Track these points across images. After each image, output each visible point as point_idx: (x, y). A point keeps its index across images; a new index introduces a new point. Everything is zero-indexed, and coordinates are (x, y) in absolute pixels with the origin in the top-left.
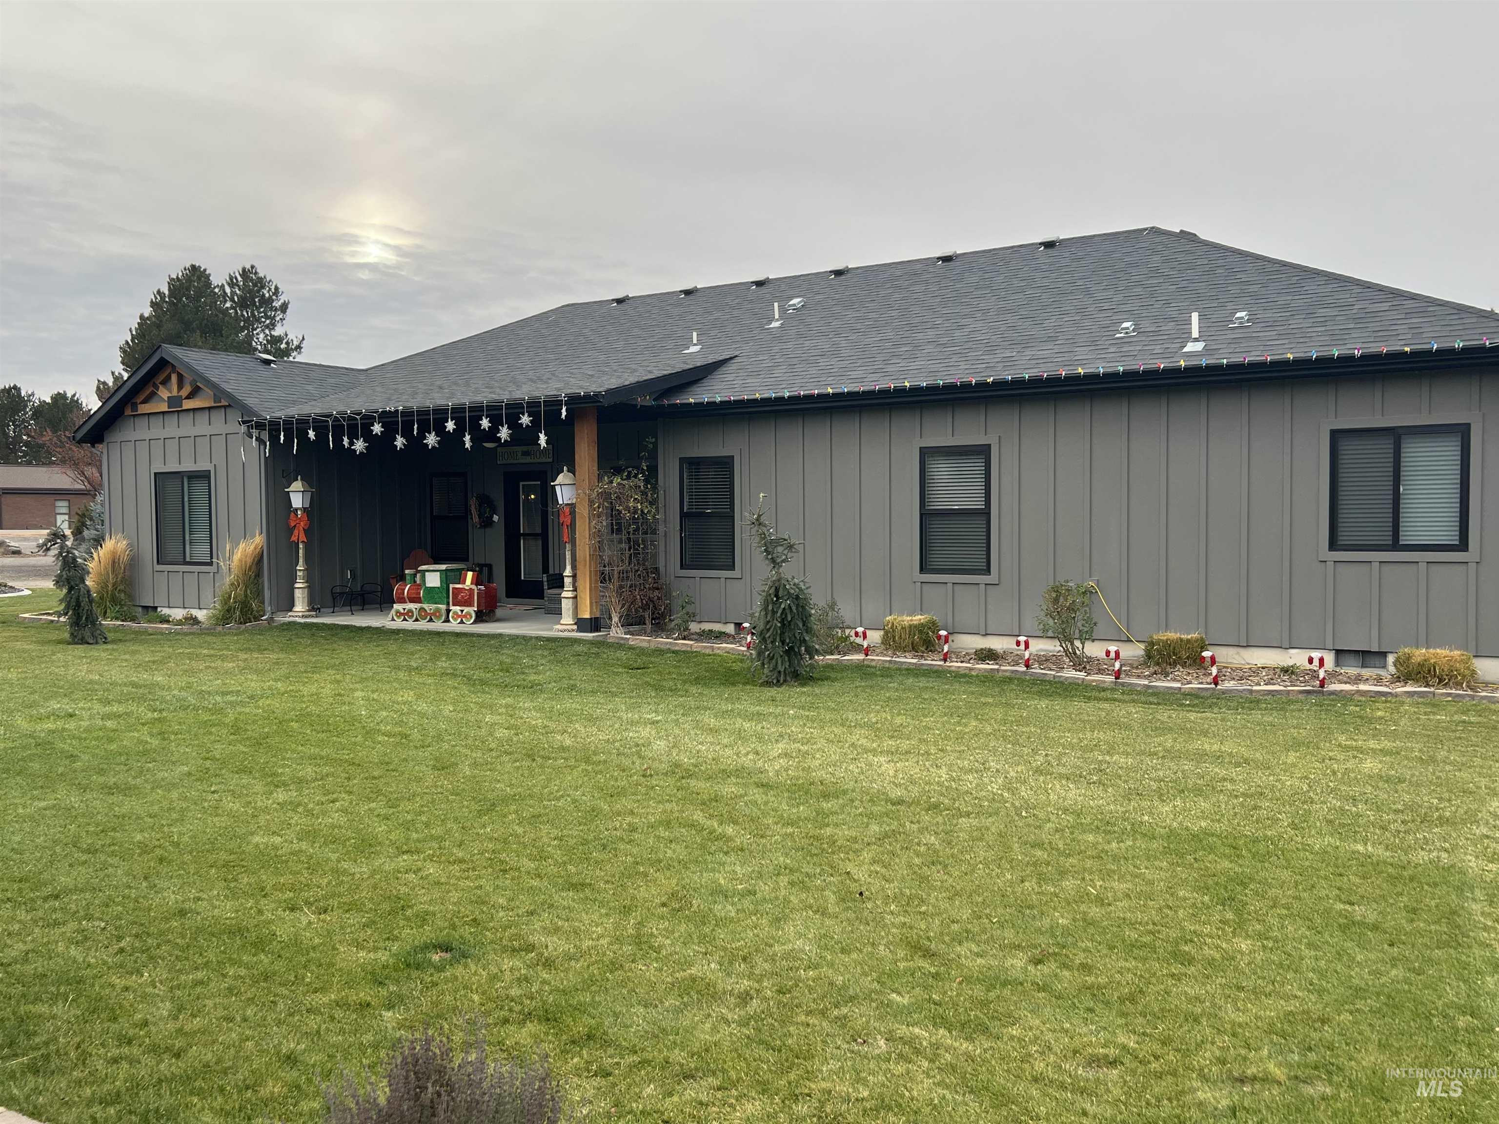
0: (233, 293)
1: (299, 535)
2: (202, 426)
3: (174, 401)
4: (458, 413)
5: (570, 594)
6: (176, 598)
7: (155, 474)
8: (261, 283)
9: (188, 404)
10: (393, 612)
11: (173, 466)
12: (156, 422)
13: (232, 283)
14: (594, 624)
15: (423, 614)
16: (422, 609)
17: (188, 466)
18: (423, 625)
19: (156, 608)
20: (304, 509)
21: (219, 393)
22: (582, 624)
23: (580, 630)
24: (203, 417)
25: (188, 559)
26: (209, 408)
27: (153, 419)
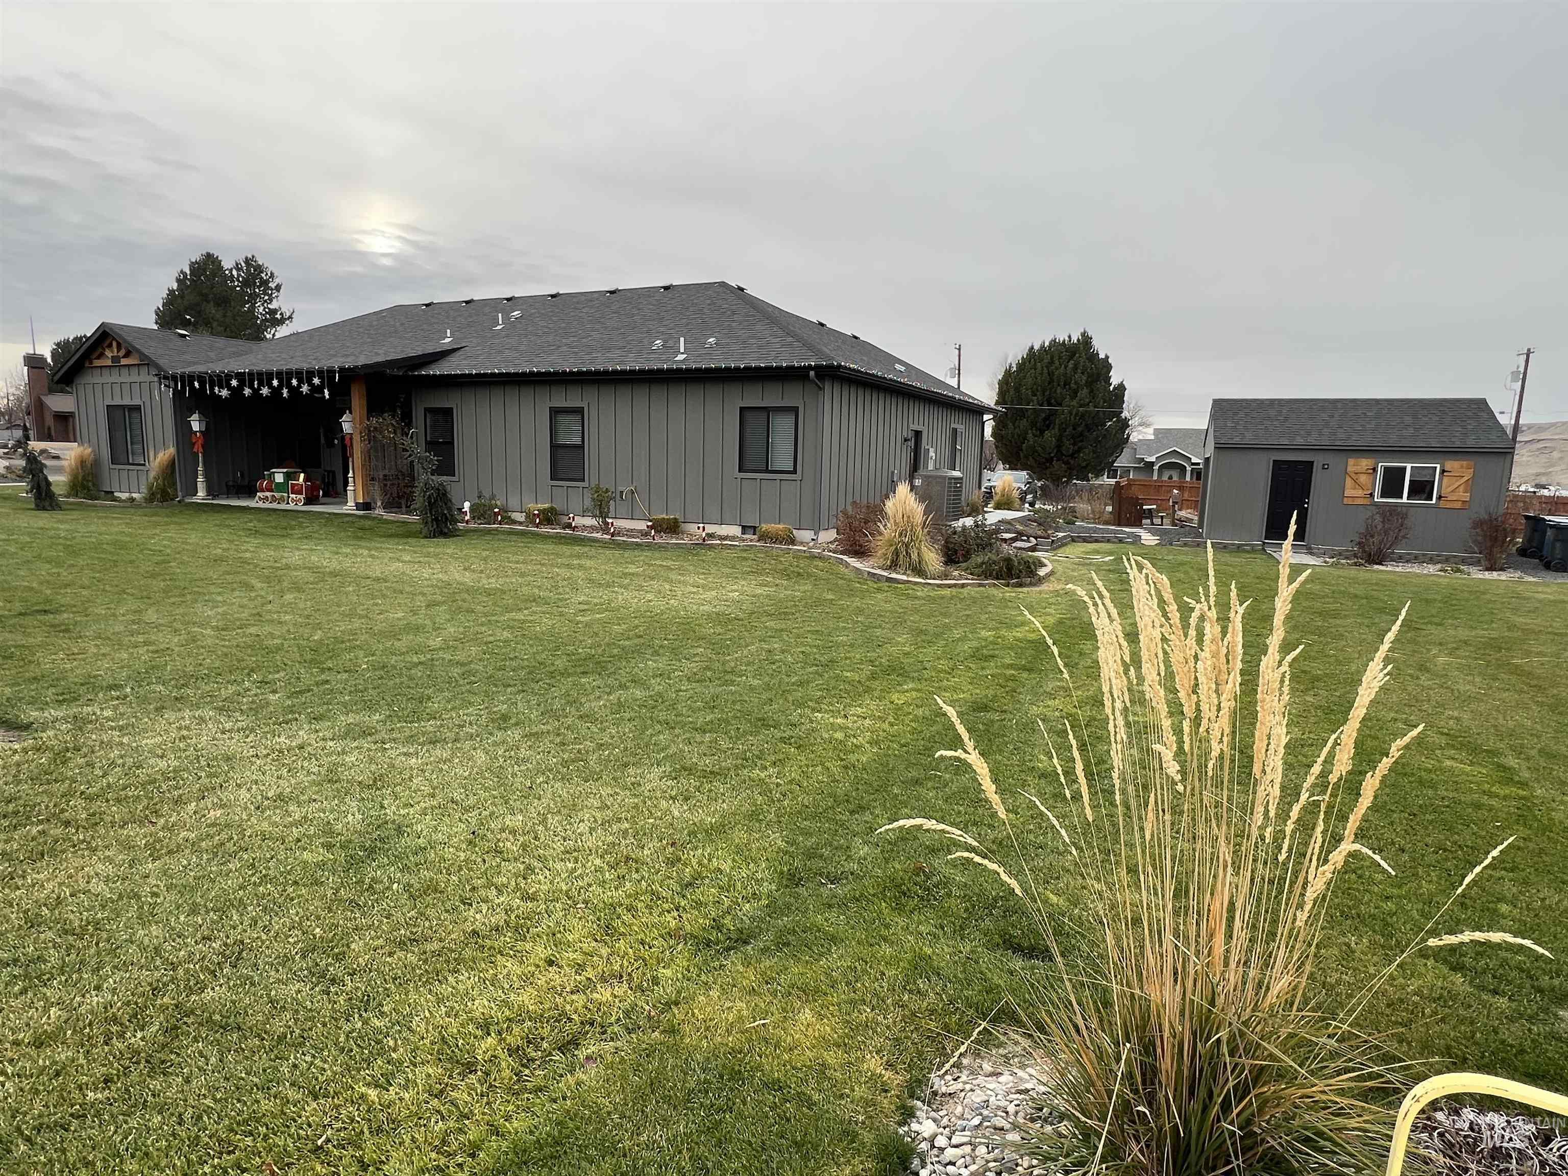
0: (239, 275)
1: (198, 448)
2: (133, 377)
3: (115, 359)
4: (279, 375)
5: (352, 488)
6: (124, 486)
7: (107, 406)
8: (259, 269)
9: (124, 362)
10: (257, 498)
11: (117, 401)
12: (106, 372)
13: (238, 267)
14: (366, 506)
15: (274, 499)
16: (273, 496)
17: (127, 401)
18: (275, 505)
19: (113, 492)
20: (200, 431)
21: (142, 356)
22: (358, 506)
23: (357, 510)
24: (135, 370)
25: (131, 461)
26: (138, 365)
27: (103, 369)
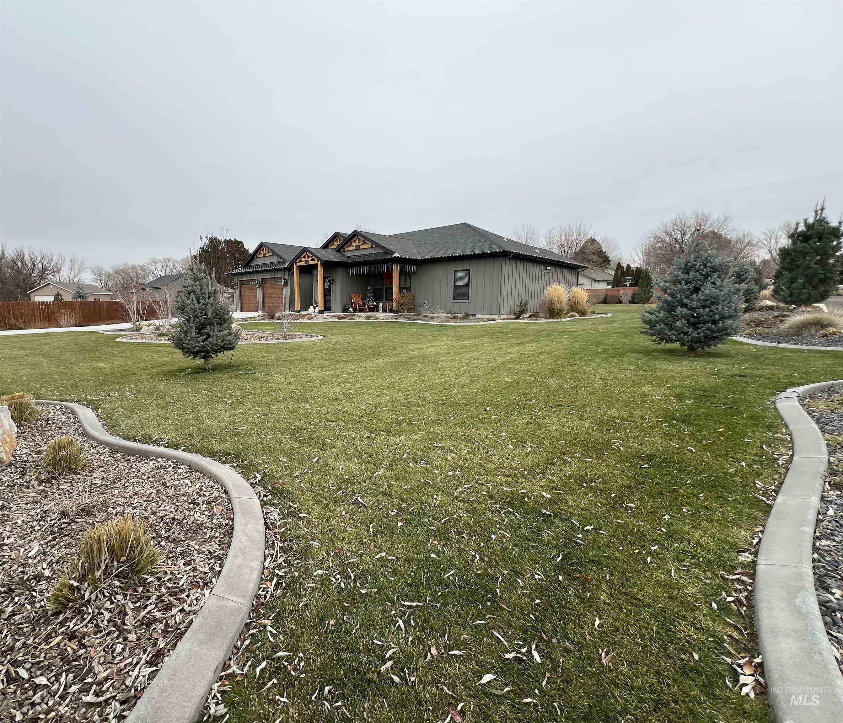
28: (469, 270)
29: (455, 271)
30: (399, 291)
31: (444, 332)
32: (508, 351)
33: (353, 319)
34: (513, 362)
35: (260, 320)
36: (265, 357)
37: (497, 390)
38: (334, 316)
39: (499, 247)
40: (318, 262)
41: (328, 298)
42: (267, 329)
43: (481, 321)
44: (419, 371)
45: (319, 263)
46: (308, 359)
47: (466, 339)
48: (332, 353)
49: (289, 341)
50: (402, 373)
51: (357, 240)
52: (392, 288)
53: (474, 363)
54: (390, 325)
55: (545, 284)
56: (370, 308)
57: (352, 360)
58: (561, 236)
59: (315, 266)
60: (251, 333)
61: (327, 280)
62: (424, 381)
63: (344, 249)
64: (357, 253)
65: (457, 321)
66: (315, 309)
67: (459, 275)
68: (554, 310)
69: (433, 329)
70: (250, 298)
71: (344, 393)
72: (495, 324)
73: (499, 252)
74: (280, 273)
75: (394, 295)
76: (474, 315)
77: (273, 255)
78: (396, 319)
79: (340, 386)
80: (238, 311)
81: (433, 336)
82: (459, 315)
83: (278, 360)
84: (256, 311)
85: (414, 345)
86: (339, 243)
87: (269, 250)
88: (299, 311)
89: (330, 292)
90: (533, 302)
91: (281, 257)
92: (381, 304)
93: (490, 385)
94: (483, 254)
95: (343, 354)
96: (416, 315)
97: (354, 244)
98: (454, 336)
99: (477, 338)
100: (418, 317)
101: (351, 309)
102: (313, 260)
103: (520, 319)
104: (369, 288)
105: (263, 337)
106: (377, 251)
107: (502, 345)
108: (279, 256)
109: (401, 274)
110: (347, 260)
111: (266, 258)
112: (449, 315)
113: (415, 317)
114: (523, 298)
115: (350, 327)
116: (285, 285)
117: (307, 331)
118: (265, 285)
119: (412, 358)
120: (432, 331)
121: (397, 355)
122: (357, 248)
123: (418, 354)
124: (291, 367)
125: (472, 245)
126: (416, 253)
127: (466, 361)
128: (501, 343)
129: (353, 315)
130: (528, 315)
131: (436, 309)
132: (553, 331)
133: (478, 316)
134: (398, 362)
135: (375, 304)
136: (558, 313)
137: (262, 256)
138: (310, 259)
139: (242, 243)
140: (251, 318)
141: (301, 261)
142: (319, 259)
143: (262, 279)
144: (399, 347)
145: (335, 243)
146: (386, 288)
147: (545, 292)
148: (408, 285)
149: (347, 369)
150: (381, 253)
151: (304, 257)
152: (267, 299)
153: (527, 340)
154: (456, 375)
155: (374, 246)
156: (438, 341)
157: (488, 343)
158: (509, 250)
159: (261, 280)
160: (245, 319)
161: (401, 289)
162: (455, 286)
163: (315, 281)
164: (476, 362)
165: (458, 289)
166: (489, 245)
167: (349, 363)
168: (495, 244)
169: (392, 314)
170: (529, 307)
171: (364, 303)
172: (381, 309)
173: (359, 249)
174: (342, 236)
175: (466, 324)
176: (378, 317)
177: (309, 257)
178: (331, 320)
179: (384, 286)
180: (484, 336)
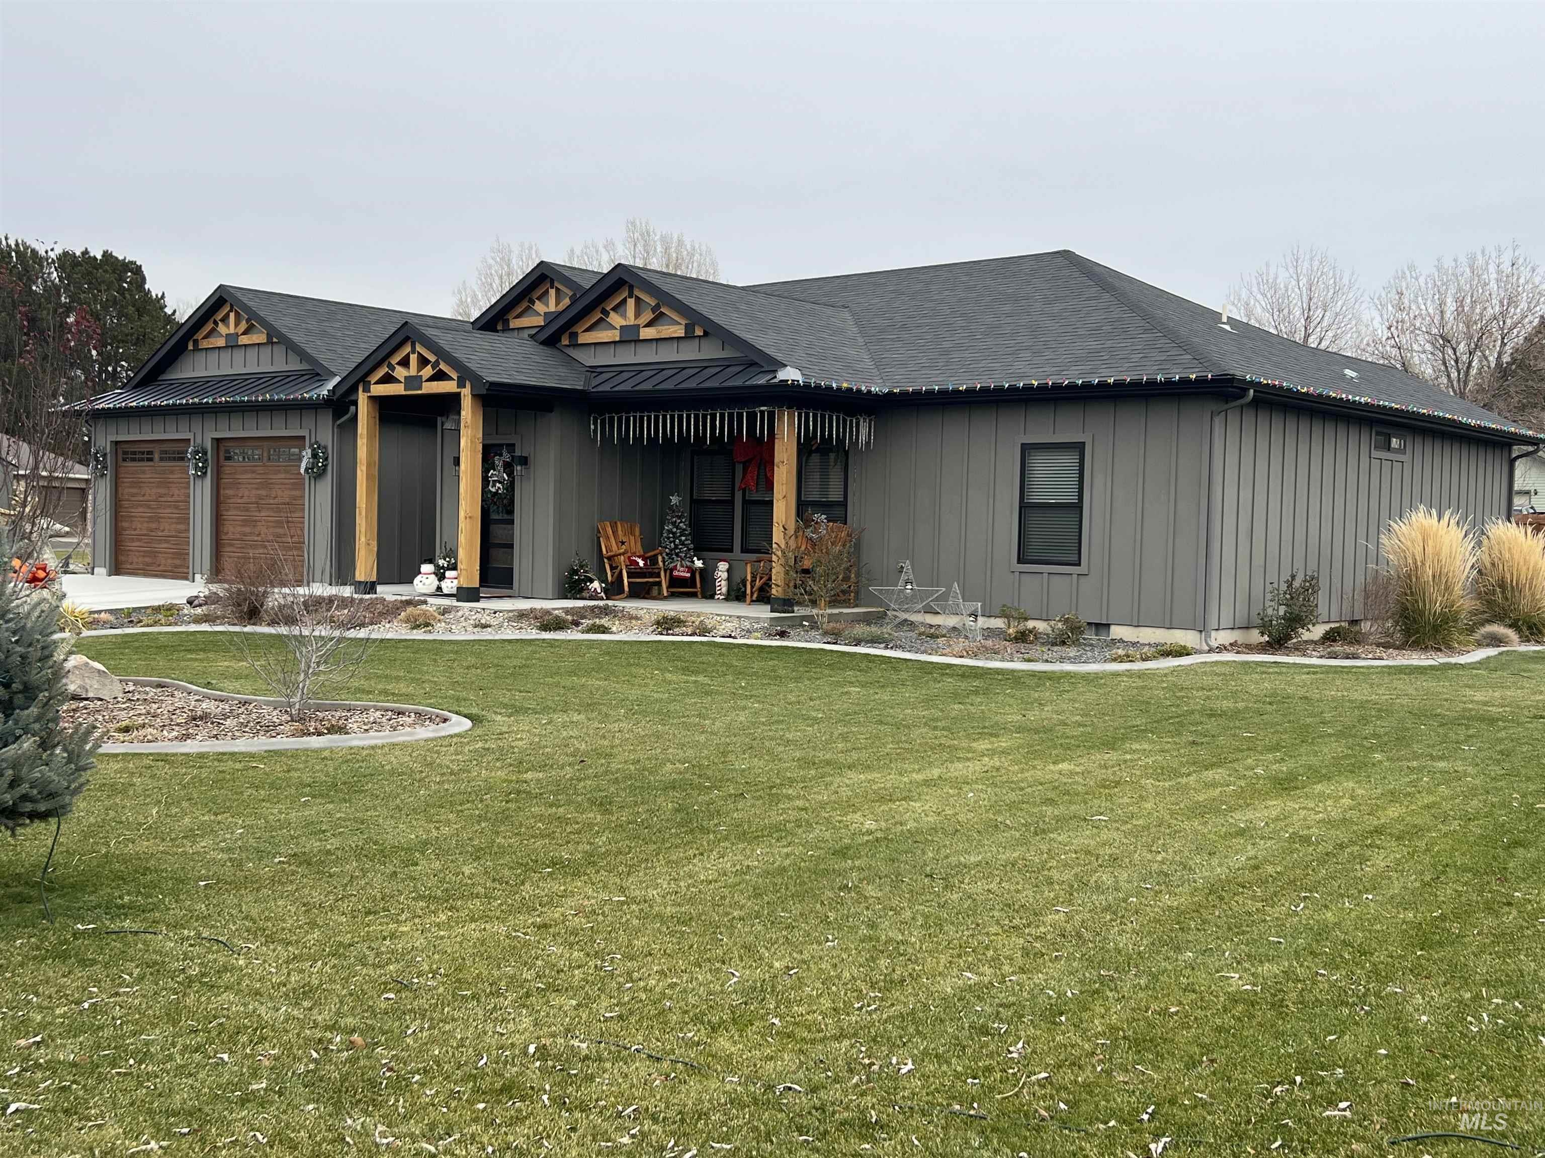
28: (1079, 448)
29: (1027, 449)
30: (800, 514)
31: (978, 705)
32: (1240, 818)
33: (604, 630)
34: (1263, 882)
35: (198, 620)
36: (207, 830)
37: (1196, 1041)
38: (522, 615)
39: (1199, 359)
40: (461, 385)
41: (498, 531)
42: (224, 676)
43: (1128, 658)
44: (872, 925)
45: (466, 393)
46: (396, 849)
47: (1068, 749)
48: (505, 817)
49: (315, 742)
50: (797, 936)
51: (631, 302)
52: (769, 504)
53: (1099, 888)
54: (756, 665)
55: (1384, 513)
56: (675, 582)
57: (591, 859)
58: (1442, 303)
59: (451, 403)
60: (152, 692)
61: (498, 462)
62: (891, 984)
63: (574, 336)
64: (627, 356)
65: (1036, 650)
66: (441, 577)
67: (1041, 465)
68: (1421, 613)
69: (935, 688)
70: (157, 519)
71: (543, 1053)
72: (1188, 669)
73: (1201, 381)
74: (294, 420)
75: (777, 536)
76: (1102, 627)
77: (270, 342)
78: (782, 634)
79: (532, 1010)
80: (101, 571)
81: (931, 723)
82: (1041, 626)
83: (260, 854)
84: (180, 572)
85: (854, 777)
86: (552, 308)
87: (253, 321)
88: (370, 587)
89: (511, 512)
90: (1337, 582)
91: (303, 355)
92: (723, 566)
93: (1164, 1012)
94: (1136, 384)
95: (552, 818)
96: (867, 619)
97: (616, 319)
98: (1020, 729)
99: (1111, 744)
100: (874, 629)
101: (596, 585)
102: (440, 376)
103: (1289, 651)
104: (674, 500)
105: (205, 717)
106: (710, 351)
107: (1214, 785)
108: (291, 347)
109: (805, 449)
110: (587, 381)
111: (239, 355)
112: (998, 623)
113: (860, 630)
114: (1299, 565)
115: (588, 673)
116: (317, 472)
117: (402, 687)
118: (228, 466)
119: (842, 853)
120: (928, 702)
121: (779, 831)
122: (630, 337)
123: (869, 824)
124: (316, 897)
125: (1093, 345)
126: (869, 363)
127: (1068, 875)
128: (1209, 775)
129: (605, 611)
130: (1318, 631)
131: (944, 597)
132: (1421, 715)
133: (1117, 632)
134: (783, 870)
135: (699, 564)
136: (1436, 629)
137: (221, 342)
138: (428, 371)
139: (137, 270)
140: (157, 609)
141: (388, 379)
142: (466, 375)
143: (218, 441)
144: (792, 781)
145: (539, 307)
146: (745, 502)
147: (1384, 539)
148: (835, 495)
149: (568, 907)
150: (726, 364)
151: (405, 363)
152: (232, 530)
153: (1314, 761)
154: (1026, 953)
155: (699, 332)
156: (953, 754)
157: (1161, 772)
158: (1238, 373)
159: (208, 445)
160: (129, 616)
161: (803, 508)
162: (1025, 508)
163: (449, 462)
164: (1106, 878)
165: (1035, 520)
166: (1161, 350)
167: (576, 874)
168: (1184, 346)
169: (764, 612)
170: (1322, 599)
171: (654, 560)
172: (722, 586)
173: (638, 341)
174: (568, 282)
175: (1068, 667)
176: (709, 623)
177: (423, 362)
178: (509, 634)
179: (738, 496)
180: (1140, 733)
